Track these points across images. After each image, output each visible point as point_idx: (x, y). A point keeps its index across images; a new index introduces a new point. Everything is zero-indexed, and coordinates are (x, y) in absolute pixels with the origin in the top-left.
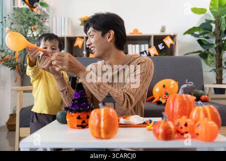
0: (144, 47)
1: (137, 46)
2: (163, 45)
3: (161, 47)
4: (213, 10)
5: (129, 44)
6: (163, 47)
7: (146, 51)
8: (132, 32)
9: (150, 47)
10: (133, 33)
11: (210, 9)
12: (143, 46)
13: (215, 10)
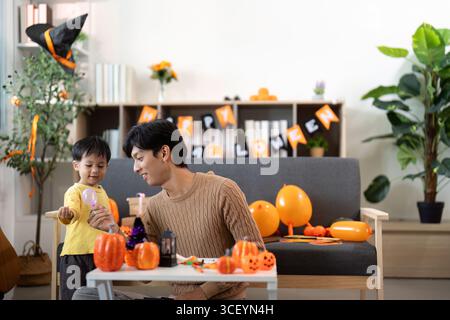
0: (279, 126)
1: (265, 124)
2: (315, 124)
3: (311, 127)
4: (419, 53)
5: (249, 119)
6: (316, 127)
7: (280, 136)
8: (256, 93)
9: (290, 126)
10: (256, 98)
11: (415, 50)
12: (276, 124)
13: (424, 53)
